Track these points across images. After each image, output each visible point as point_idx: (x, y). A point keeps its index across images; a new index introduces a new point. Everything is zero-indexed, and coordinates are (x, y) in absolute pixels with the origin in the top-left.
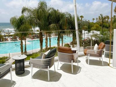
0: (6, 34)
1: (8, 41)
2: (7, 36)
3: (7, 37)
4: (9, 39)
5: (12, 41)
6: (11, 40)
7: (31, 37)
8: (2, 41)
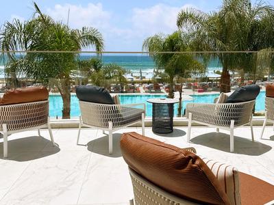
0: (135, 79)
1: (139, 92)
2: (138, 82)
3: (137, 85)
4: (141, 89)
5: (149, 94)
6: (146, 92)
7: (196, 88)
8: (126, 92)
